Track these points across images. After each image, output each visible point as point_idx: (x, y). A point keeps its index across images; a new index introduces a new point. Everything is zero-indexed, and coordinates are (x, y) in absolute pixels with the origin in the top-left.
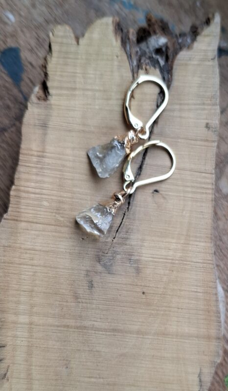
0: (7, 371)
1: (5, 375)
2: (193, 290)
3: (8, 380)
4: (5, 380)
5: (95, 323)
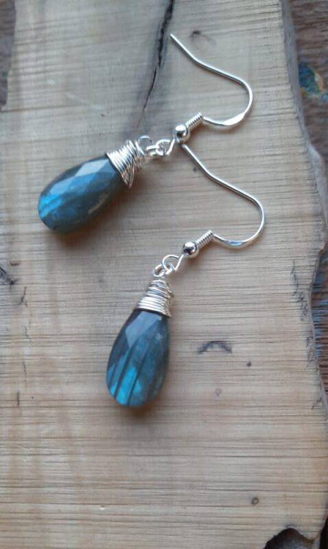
0: (25, 294)
1: (22, 299)
2: (267, 153)
3: (26, 305)
4: (23, 306)
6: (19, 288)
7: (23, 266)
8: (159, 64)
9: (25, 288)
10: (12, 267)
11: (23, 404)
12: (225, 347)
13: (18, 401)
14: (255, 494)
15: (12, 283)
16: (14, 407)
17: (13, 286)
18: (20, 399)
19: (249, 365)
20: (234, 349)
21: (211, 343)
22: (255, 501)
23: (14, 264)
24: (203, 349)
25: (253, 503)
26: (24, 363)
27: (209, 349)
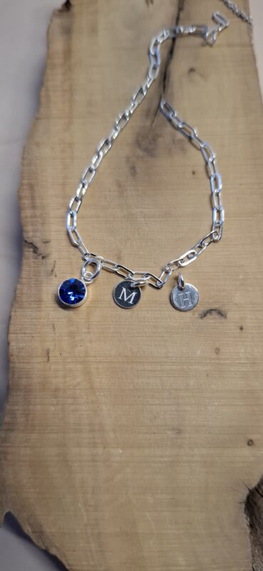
0: (54, 267)
1: (52, 271)
3: (56, 276)
4: (53, 277)
5: (144, 210)
6: (50, 261)
7: (53, 244)
8: (164, 91)
9: (55, 262)
10: (44, 245)
11: (51, 360)
12: (221, 314)
13: (49, 357)
14: (250, 437)
15: (43, 257)
16: (44, 362)
17: (44, 260)
18: (50, 355)
19: (241, 329)
20: (229, 315)
21: (210, 311)
22: (250, 443)
23: (46, 242)
24: (204, 315)
25: (248, 444)
26: (53, 324)
27: (208, 316)
